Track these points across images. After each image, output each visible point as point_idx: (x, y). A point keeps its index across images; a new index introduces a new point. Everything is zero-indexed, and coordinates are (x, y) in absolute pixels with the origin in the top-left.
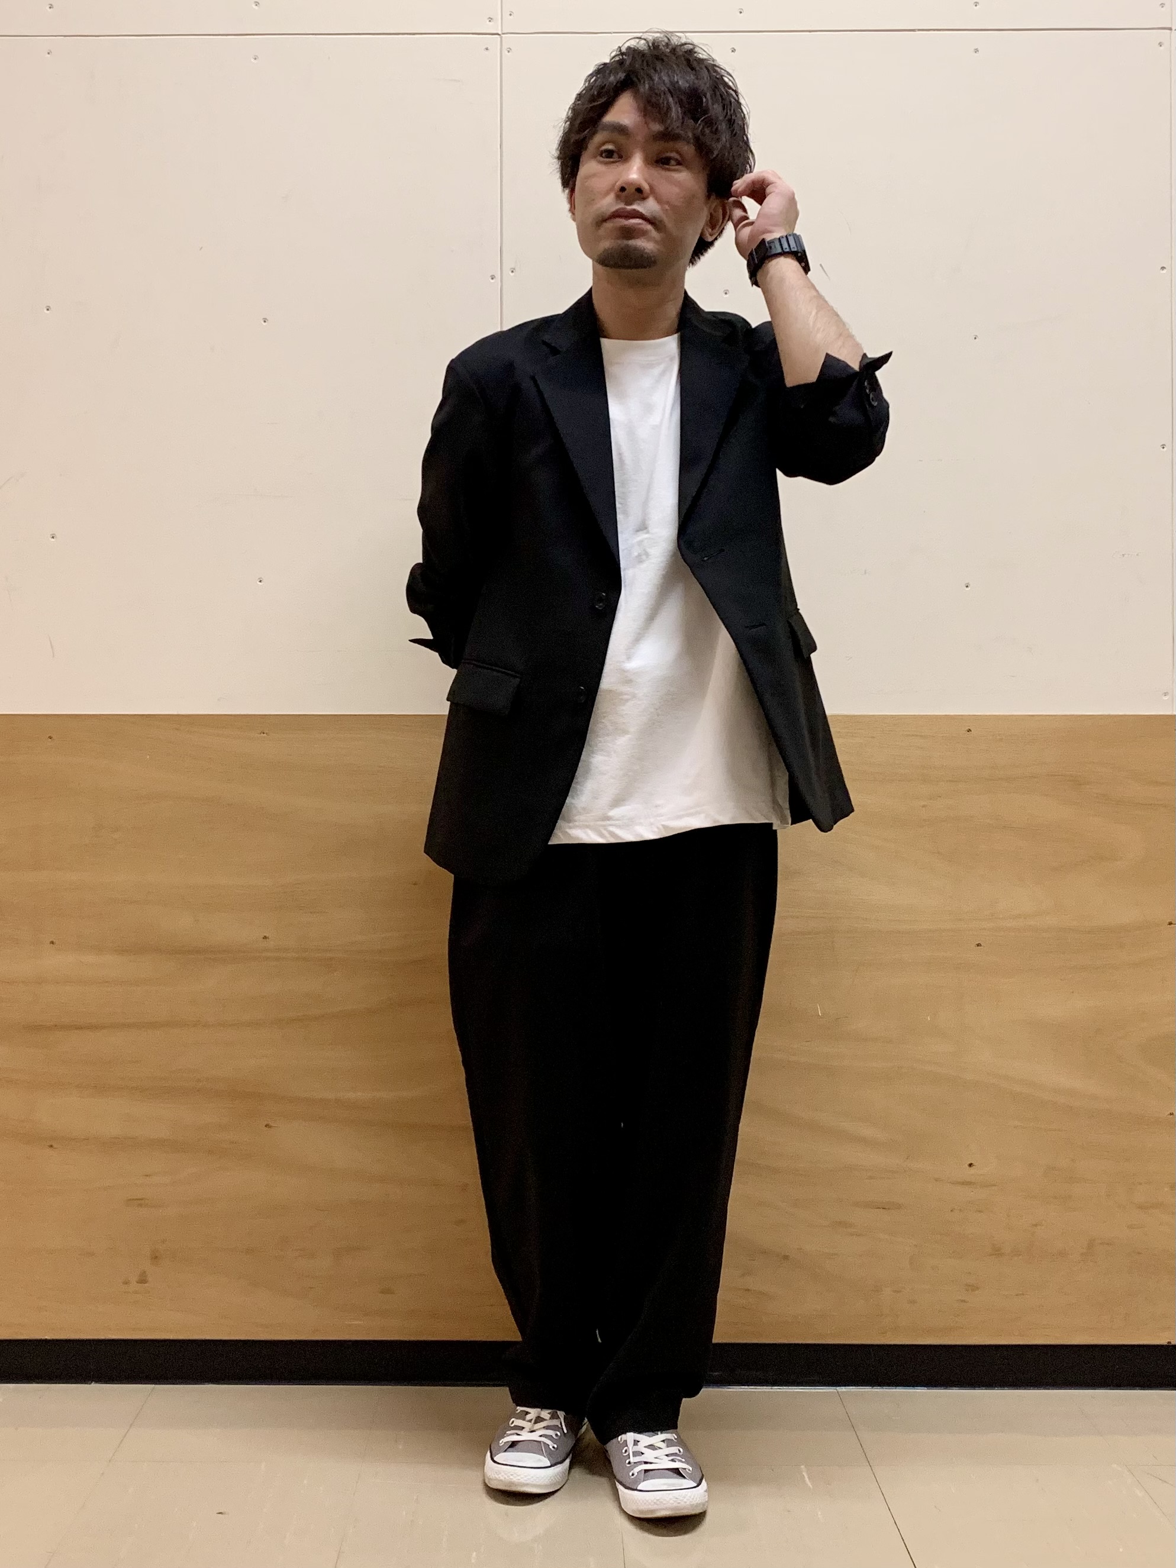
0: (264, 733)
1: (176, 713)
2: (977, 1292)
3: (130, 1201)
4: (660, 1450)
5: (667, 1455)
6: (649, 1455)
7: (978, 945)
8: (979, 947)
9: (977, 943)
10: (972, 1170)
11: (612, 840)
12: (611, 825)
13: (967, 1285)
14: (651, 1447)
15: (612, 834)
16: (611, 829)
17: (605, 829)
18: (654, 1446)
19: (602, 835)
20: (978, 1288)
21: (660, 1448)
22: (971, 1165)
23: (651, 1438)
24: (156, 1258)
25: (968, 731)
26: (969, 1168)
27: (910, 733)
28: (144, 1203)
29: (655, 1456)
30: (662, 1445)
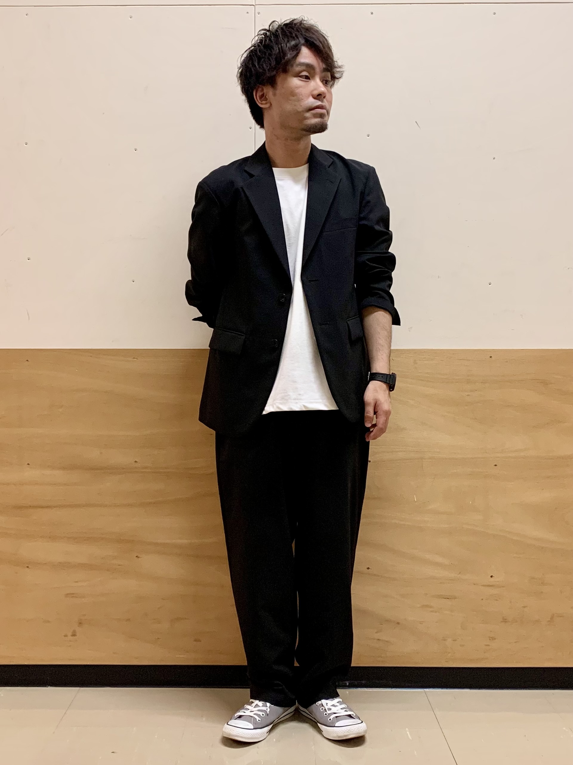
0: (135, 358)
1: (91, 348)
2: (494, 641)
3: (67, 595)
4: (337, 707)
5: (341, 709)
6: (334, 710)
7: (495, 465)
8: (496, 466)
9: (495, 464)
10: (492, 579)
13: (489, 637)
14: (333, 705)
18: (334, 705)
20: (495, 639)
21: (337, 706)
22: (491, 576)
23: (333, 701)
24: (80, 623)
25: (490, 357)
26: (490, 578)
27: (461, 358)
28: (74, 595)
29: (337, 710)
30: (338, 704)
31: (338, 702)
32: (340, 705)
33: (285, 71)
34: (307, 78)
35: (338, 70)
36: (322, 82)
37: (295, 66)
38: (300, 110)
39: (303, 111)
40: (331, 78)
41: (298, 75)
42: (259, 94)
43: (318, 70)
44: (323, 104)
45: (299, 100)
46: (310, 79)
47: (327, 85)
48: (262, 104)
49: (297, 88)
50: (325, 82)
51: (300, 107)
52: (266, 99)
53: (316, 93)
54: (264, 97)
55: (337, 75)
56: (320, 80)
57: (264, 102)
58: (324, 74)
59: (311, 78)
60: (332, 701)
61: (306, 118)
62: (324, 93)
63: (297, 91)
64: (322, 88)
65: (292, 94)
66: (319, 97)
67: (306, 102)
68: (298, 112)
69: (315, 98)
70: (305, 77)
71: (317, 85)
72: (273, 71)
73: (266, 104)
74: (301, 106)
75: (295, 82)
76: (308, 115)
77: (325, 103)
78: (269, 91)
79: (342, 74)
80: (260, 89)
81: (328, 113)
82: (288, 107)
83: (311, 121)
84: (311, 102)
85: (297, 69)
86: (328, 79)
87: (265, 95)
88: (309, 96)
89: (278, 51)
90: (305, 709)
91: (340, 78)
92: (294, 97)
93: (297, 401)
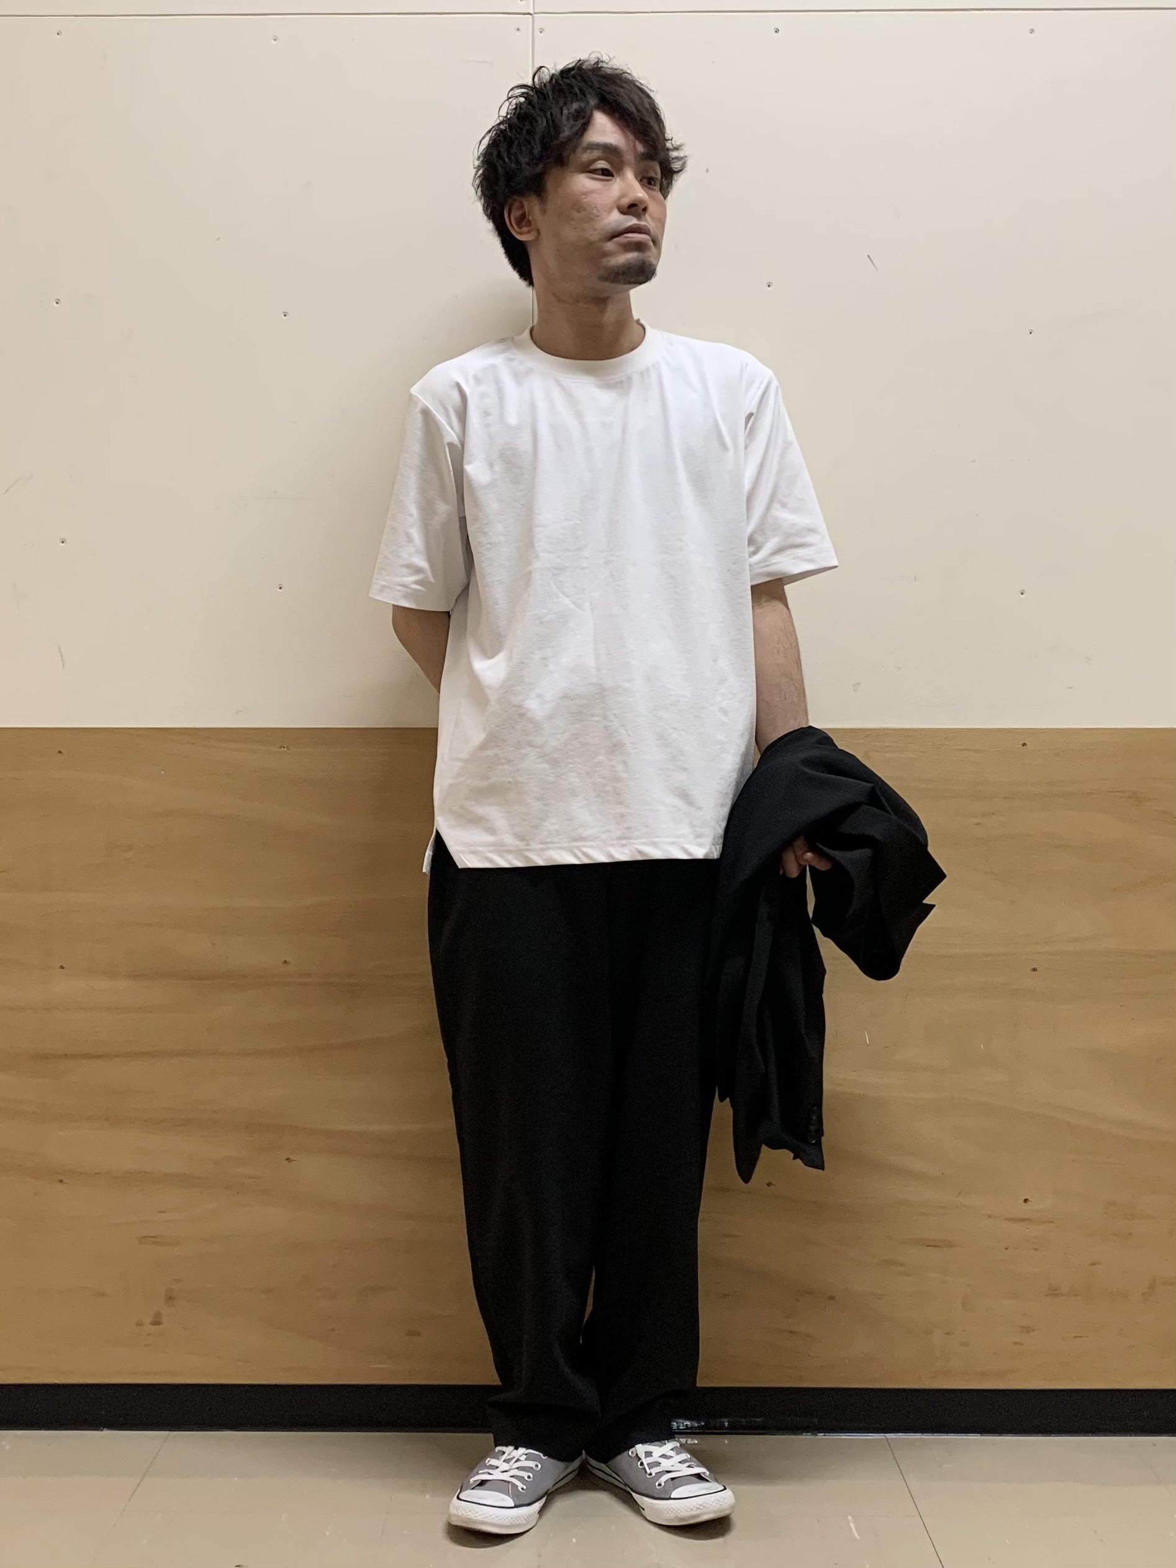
0: (281, 746)
1: (192, 727)
2: (1032, 1334)
3: (143, 1239)
4: (672, 1459)
5: (680, 1462)
6: (666, 1464)
7: (1034, 970)
8: (1035, 972)
9: (1033, 967)
10: (1027, 1206)
11: (586, 861)
12: (584, 846)
13: (1021, 1327)
14: (663, 1456)
15: (586, 855)
16: (584, 849)
17: (579, 850)
18: (666, 1455)
19: (576, 856)
20: (1033, 1330)
21: (672, 1457)
22: (1026, 1201)
23: (661, 1448)
24: (171, 1298)
25: (1023, 746)
26: (1024, 1203)
27: (963, 748)
28: (158, 1240)
29: (672, 1464)
30: (672, 1453)
31: (672, 1450)
32: (677, 1454)
33: (561, 162)
34: (606, 173)
35: (674, 154)
36: (641, 181)
37: (579, 149)
38: (594, 236)
39: (601, 240)
40: (662, 173)
41: (587, 169)
42: (516, 213)
43: (629, 157)
44: (643, 223)
45: (591, 219)
46: (613, 176)
47: (651, 186)
48: (521, 234)
49: (585, 194)
50: (647, 181)
51: (595, 233)
52: (529, 223)
53: (626, 201)
54: (526, 220)
55: (676, 166)
56: (636, 177)
57: (525, 229)
58: (644, 163)
59: (615, 174)
60: (660, 1446)
61: (606, 254)
62: (641, 201)
63: (586, 200)
64: (639, 192)
65: (578, 207)
66: (633, 209)
67: (606, 221)
68: (591, 244)
69: (623, 212)
70: (600, 172)
71: (628, 186)
72: (537, 164)
73: (529, 232)
74: (596, 230)
75: (583, 183)
76: (610, 246)
77: (647, 222)
78: (532, 205)
79: (684, 163)
80: (517, 204)
81: (656, 242)
82: (570, 234)
83: (617, 258)
84: (615, 219)
85: (586, 157)
86: (653, 175)
87: (527, 216)
88: (610, 211)
89: (545, 123)
90: (603, 1465)
91: (681, 171)
92: (579, 214)
93: (624, 842)
